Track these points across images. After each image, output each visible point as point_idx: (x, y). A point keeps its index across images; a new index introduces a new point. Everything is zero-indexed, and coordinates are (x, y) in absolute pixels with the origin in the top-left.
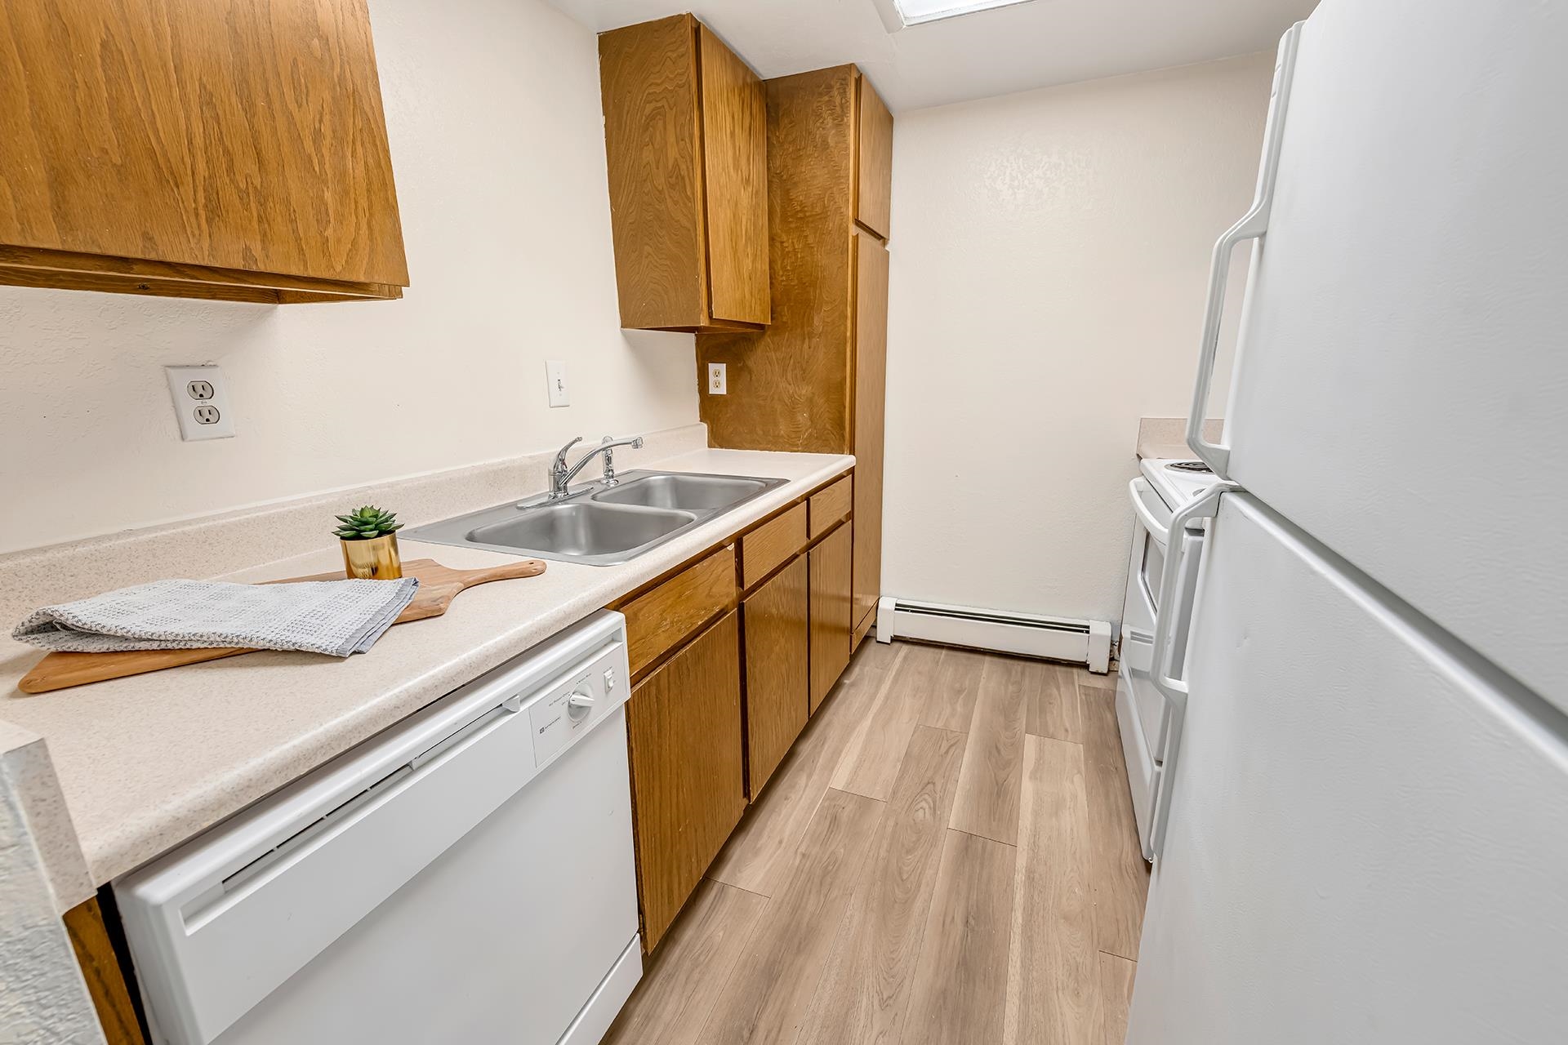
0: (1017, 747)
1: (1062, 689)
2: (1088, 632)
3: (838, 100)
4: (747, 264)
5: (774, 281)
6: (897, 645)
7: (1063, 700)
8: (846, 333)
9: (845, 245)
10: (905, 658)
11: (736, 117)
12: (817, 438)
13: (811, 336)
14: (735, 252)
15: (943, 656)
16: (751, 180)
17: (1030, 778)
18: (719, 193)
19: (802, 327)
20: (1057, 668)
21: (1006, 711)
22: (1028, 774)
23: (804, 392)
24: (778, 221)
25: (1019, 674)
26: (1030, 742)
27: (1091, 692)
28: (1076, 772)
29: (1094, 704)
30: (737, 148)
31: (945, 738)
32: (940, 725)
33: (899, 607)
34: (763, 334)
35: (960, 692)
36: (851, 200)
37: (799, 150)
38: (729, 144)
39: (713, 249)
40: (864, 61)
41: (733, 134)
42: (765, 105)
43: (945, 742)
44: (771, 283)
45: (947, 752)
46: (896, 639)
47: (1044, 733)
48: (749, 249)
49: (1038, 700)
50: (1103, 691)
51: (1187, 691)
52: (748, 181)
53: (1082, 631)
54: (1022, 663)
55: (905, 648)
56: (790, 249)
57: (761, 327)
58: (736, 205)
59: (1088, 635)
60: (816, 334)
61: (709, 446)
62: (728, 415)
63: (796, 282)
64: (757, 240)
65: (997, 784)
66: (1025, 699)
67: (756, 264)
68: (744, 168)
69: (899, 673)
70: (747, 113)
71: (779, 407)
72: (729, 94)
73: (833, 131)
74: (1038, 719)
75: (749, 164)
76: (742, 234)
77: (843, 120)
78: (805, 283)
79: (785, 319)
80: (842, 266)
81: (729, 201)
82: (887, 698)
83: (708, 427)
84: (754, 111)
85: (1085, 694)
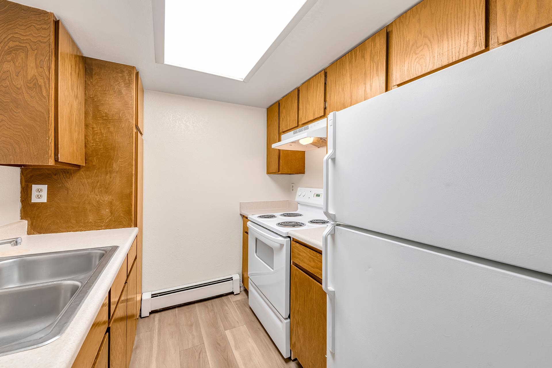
0: (224, 338)
1: (229, 306)
2: (232, 280)
3: (127, 77)
4: (75, 135)
5: (87, 145)
6: (152, 315)
7: (231, 310)
8: (132, 172)
9: (132, 135)
10: (160, 320)
11: (73, 67)
12: (115, 221)
13: (111, 172)
14: (71, 129)
15: (177, 312)
16: (78, 97)
17: (236, 349)
18: (64, 99)
19: (106, 168)
20: (223, 298)
21: (213, 325)
22: (234, 348)
23: (106, 199)
24: (90, 118)
25: (211, 307)
26: (228, 333)
27: (238, 302)
28: (248, 337)
29: (241, 307)
30: (73, 81)
31: (195, 351)
32: (190, 346)
33: (153, 296)
34: (79, 170)
35: (191, 325)
36: (134, 117)
37: (105, 91)
38: (69, 77)
39: (60, 126)
40: (140, 67)
41: (71, 73)
42: (84, 67)
43: (196, 353)
44: (85, 146)
45: (199, 358)
46: (152, 312)
47: (232, 327)
48: (76, 128)
49: (222, 314)
50: (241, 301)
51: (334, 290)
52: (77, 96)
53: (230, 280)
54: (210, 301)
55: (157, 315)
56: (99, 131)
57: (79, 166)
58: (72, 106)
59: (232, 281)
60: (114, 172)
61: (28, 234)
62: (47, 214)
63: (102, 147)
64: (80, 125)
65: (226, 360)
66: (218, 316)
67: (79, 135)
68: (75, 91)
69: (159, 330)
70: (77, 67)
71: (88, 207)
72: (71, 56)
73: (124, 89)
74: (226, 322)
75: (78, 90)
76: (74, 121)
77: (130, 86)
78: (108, 148)
79: (94, 164)
80: (130, 143)
81: (68, 104)
82: (159, 346)
83: (28, 222)
84: (80, 67)
85: (237, 304)
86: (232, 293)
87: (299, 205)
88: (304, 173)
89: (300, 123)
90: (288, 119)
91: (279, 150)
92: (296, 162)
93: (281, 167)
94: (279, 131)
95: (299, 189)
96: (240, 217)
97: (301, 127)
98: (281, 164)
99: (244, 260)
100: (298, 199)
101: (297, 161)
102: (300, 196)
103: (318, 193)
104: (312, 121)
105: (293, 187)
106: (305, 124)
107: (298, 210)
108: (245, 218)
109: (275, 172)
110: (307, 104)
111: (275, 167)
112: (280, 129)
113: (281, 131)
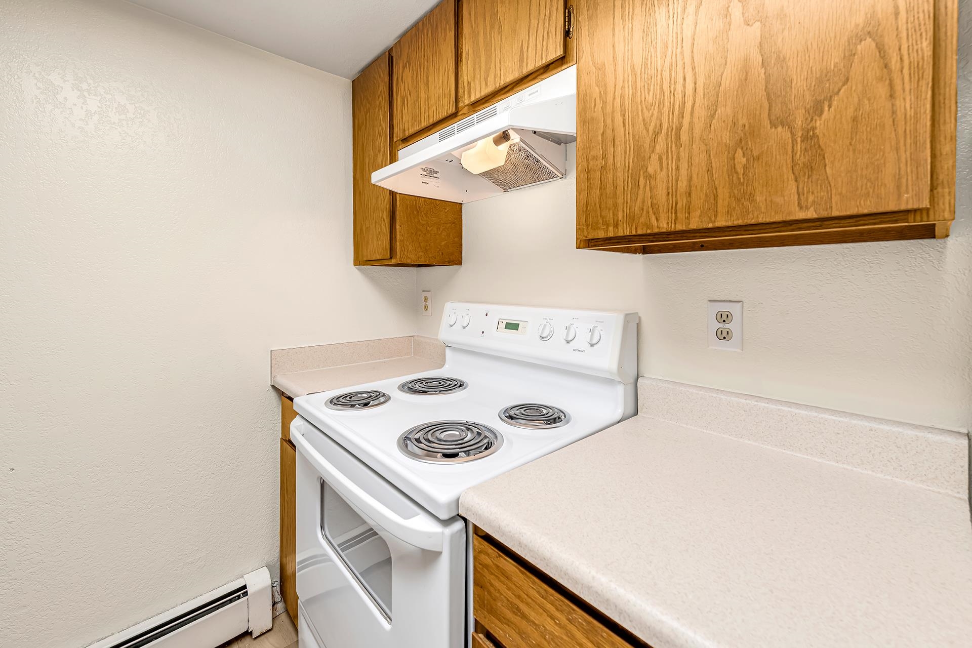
2: (245, 593)
53: (239, 597)
59: (246, 598)
86: (247, 634)
87: (448, 351)
88: (459, 262)
89: (465, 101)
90: (423, 95)
91: (393, 194)
92: (439, 233)
93: (398, 243)
94: (391, 138)
95: (448, 306)
96: (273, 395)
97: (465, 115)
98: (398, 237)
99: (285, 529)
100: (444, 334)
101: (441, 229)
102: (451, 326)
103: (513, 319)
104: (512, 88)
105: (426, 300)
106: (486, 102)
107: (446, 366)
108: (286, 398)
109: (378, 258)
110: (490, 34)
111: (378, 245)
112: (396, 130)
113: (398, 134)
